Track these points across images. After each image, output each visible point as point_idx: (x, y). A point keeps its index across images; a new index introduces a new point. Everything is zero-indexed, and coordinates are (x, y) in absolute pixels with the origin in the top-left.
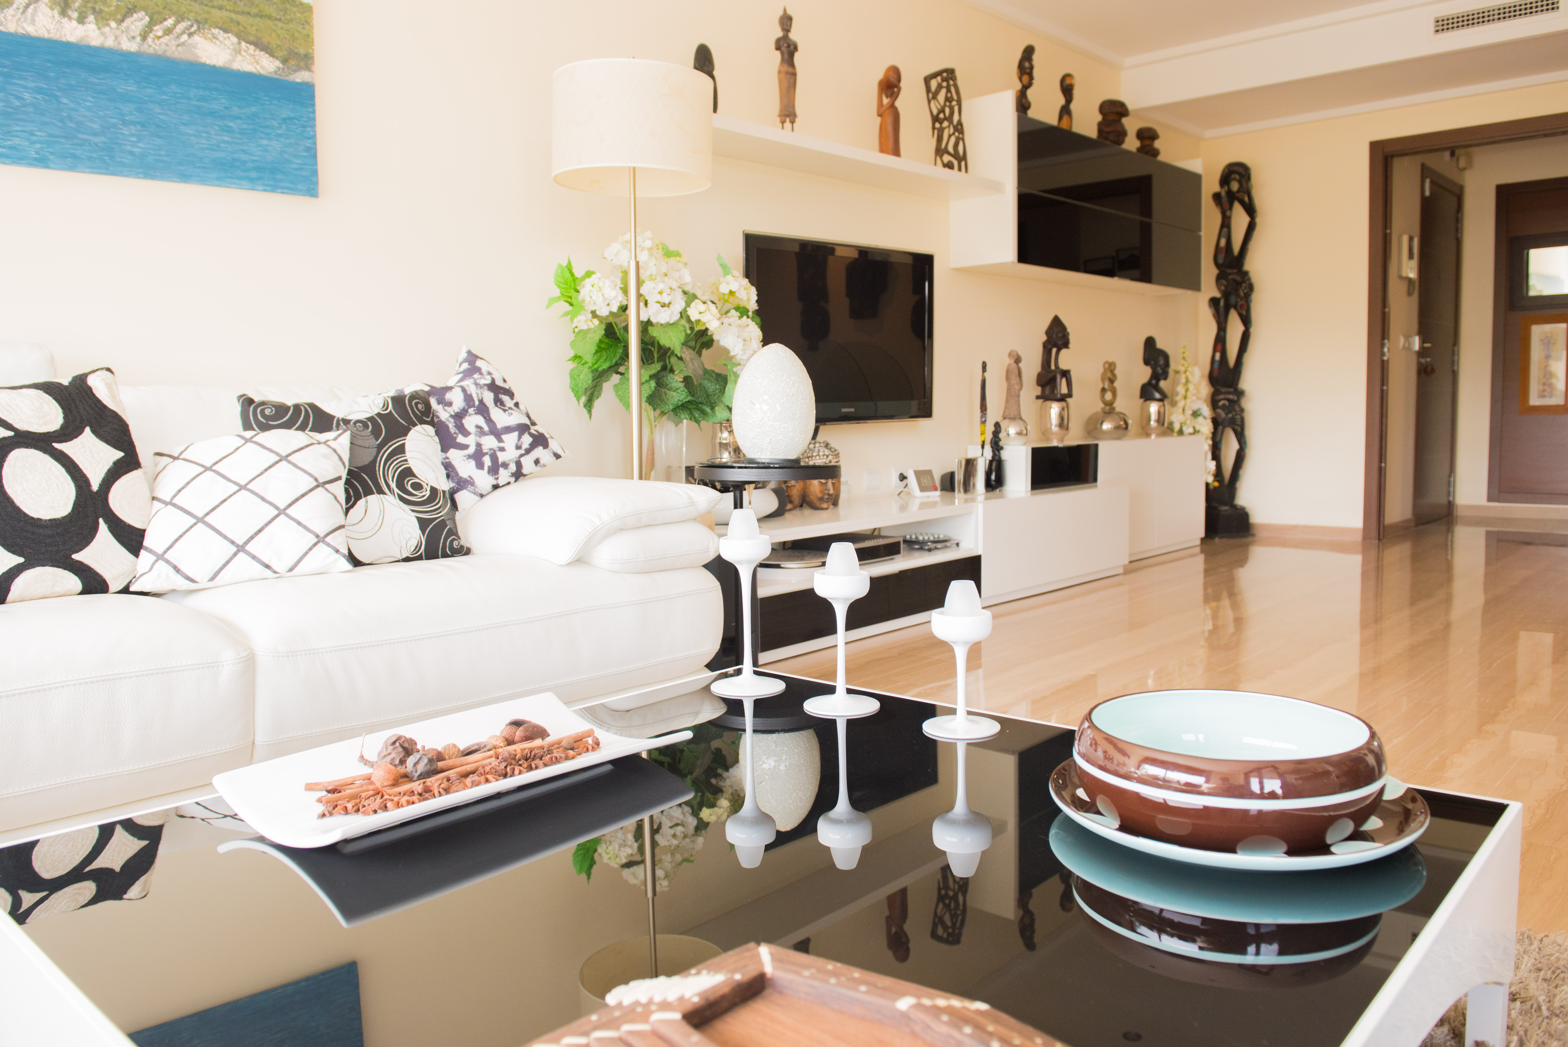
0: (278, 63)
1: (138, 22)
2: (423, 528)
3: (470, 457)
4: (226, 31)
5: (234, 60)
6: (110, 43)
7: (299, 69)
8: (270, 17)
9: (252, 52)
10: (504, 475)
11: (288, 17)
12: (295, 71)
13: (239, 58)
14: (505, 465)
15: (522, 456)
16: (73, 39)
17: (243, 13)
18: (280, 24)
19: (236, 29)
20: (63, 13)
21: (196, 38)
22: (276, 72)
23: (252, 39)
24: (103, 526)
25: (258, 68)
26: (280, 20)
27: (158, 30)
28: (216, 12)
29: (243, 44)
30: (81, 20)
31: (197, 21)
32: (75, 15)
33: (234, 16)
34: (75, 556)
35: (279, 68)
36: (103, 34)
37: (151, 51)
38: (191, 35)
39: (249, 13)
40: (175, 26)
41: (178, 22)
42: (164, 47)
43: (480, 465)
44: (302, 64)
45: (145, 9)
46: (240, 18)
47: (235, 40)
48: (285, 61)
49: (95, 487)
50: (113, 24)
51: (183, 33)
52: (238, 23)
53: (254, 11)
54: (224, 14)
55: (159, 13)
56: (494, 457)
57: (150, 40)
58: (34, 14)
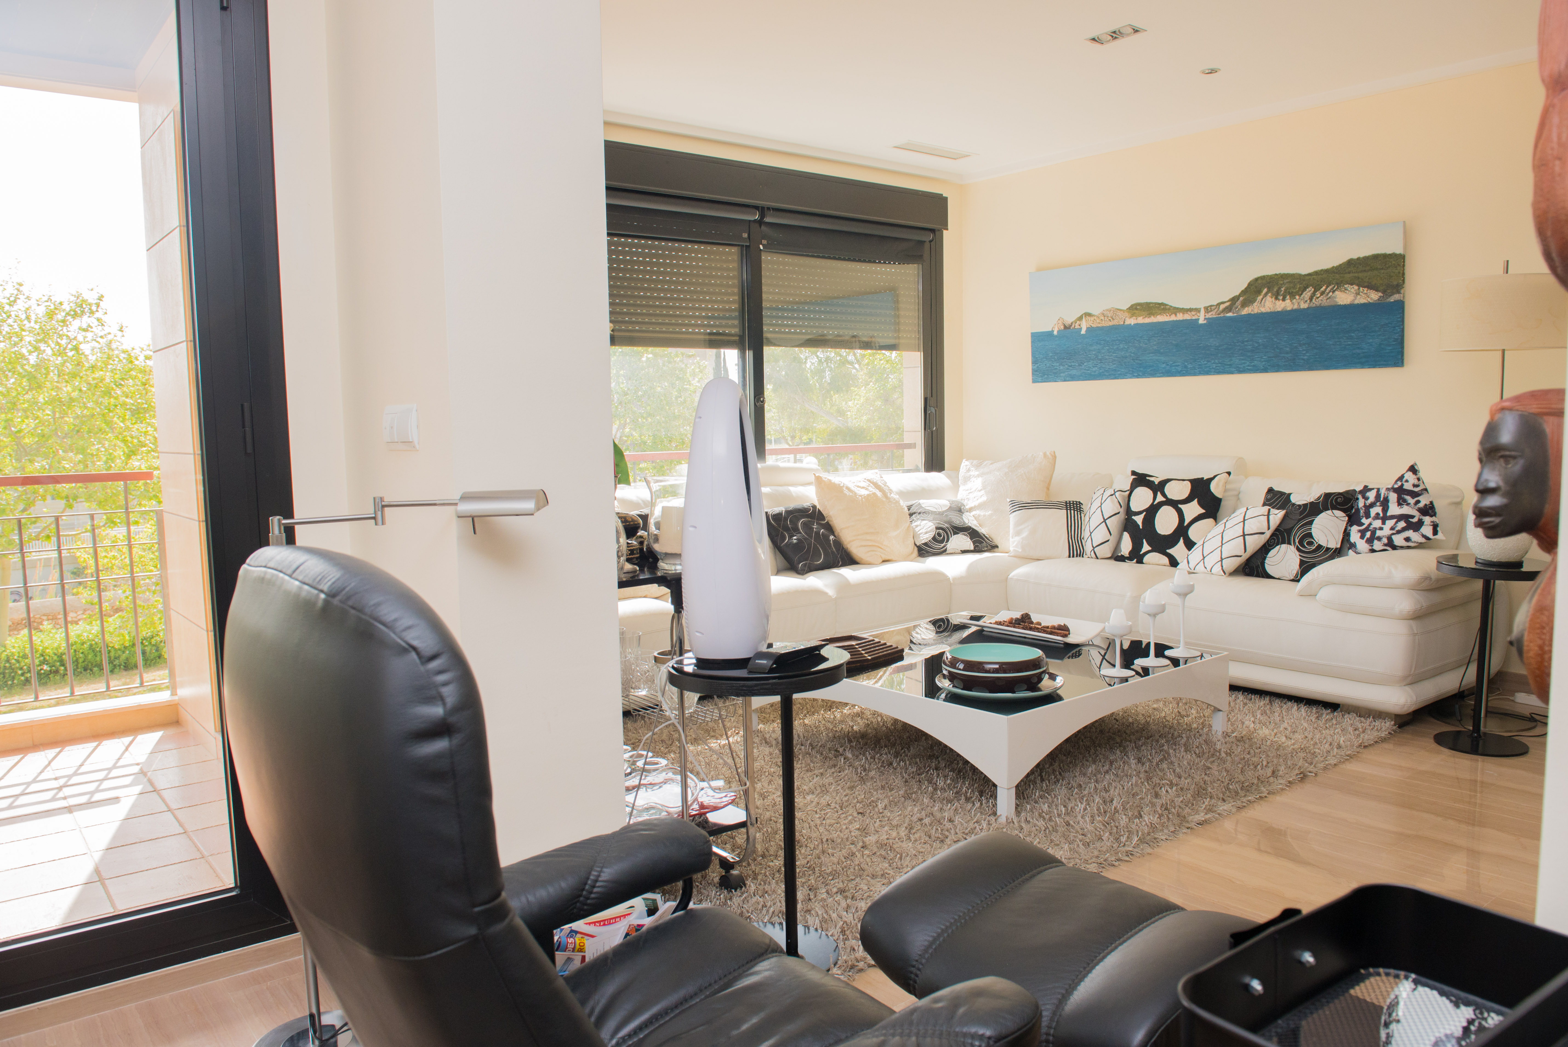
0: (1380, 294)
1: (1307, 294)
2: (1300, 566)
3: (1360, 531)
4: (1352, 284)
5: (1355, 299)
6: (1296, 307)
7: (1393, 294)
8: (1377, 269)
9: (1365, 292)
10: (1377, 545)
11: (1387, 266)
12: (1391, 296)
13: (1359, 297)
14: (1379, 539)
15: (1393, 534)
16: (1279, 310)
17: (1362, 271)
18: (1382, 271)
19: (1357, 282)
20: (1276, 299)
21: (1337, 292)
22: (1379, 299)
23: (1366, 284)
24: (1182, 540)
25: (1369, 300)
26: (1382, 269)
27: (1318, 294)
28: (1347, 276)
29: (1361, 289)
30: (1284, 300)
31: (1337, 284)
32: (1281, 298)
33: (1356, 275)
34: (1168, 551)
35: (1380, 297)
36: (1293, 303)
37: (1314, 305)
38: (1333, 292)
39: (1365, 271)
40: (1326, 289)
41: (1327, 287)
42: (1320, 302)
43: (1362, 537)
44: (1395, 291)
45: (1312, 285)
46: (1360, 275)
47: (1356, 287)
48: (1384, 292)
49: (1186, 524)
50: (1297, 297)
51: (1330, 292)
52: (1359, 278)
53: (1368, 268)
54: (1351, 275)
55: (1318, 285)
56: (1373, 533)
57: (1314, 300)
58: (1265, 302)
